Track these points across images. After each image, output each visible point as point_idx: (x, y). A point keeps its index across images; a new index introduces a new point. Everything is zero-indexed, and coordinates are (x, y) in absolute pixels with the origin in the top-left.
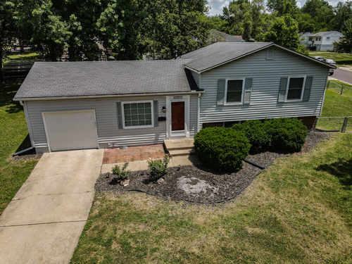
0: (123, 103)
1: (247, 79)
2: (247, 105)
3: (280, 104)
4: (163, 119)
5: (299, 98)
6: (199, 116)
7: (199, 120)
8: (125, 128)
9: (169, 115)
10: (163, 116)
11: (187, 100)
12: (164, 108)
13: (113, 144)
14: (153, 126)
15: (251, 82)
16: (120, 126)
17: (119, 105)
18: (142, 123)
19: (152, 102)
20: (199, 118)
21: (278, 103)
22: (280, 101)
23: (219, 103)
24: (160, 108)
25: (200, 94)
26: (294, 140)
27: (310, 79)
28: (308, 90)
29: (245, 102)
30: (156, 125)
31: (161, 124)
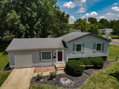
0: (41, 52)
1: (83, 44)
2: (83, 53)
3: (94, 52)
4: (55, 57)
5: (100, 50)
6: (67, 56)
7: (67, 58)
8: (42, 60)
9: (57, 56)
10: (55, 56)
11: (63, 51)
12: (55, 53)
13: (38, 66)
14: (51, 59)
15: (84, 45)
16: (40, 60)
17: (40, 52)
18: (48, 59)
19: (51, 51)
20: (67, 57)
21: (93, 52)
22: (94, 51)
23: (74, 52)
24: (54, 54)
25: (67, 49)
26: (100, 65)
27: (103, 44)
28: (103, 48)
29: (83, 52)
30: (53, 59)
31: (54, 59)
